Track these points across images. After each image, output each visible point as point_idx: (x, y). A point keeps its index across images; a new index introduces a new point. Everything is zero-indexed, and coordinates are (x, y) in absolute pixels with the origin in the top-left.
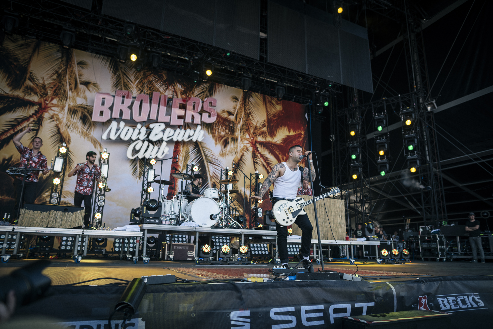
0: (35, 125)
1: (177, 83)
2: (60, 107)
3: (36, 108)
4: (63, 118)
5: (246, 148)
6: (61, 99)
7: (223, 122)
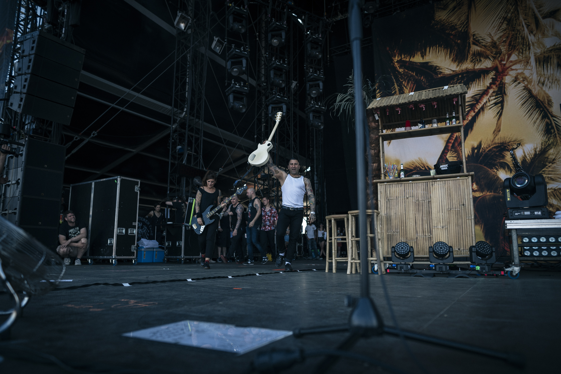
0: (497, 97)
2: (523, 62)
3: (492, 75)
4: (532, 74)
6: (521, 50)
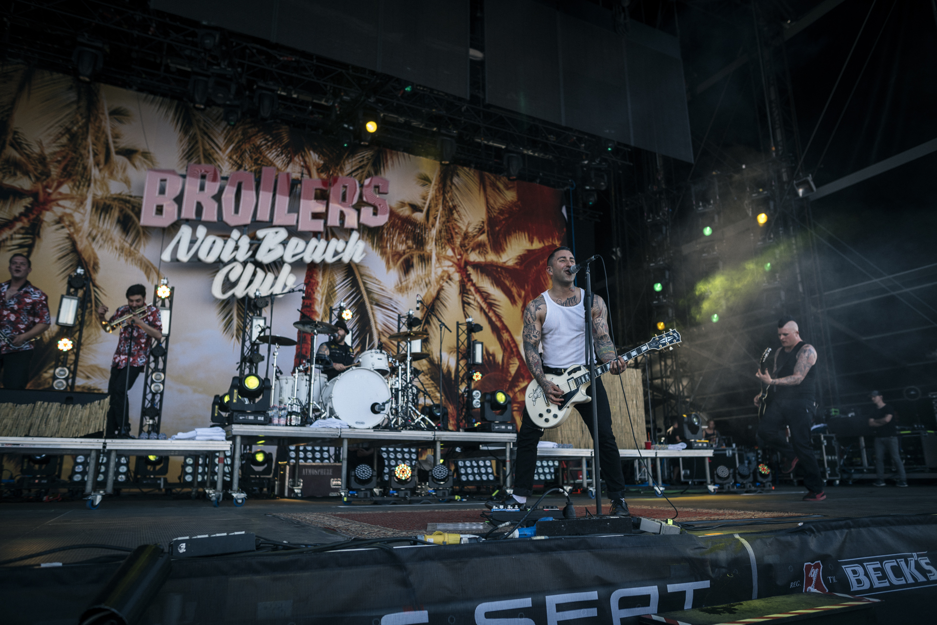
1: (309, 151)
2: (76, 200)
3: (27, 201)
4: (83, 221)
5: (446, 275)
6: (77, 183)
7: (402, 224)
